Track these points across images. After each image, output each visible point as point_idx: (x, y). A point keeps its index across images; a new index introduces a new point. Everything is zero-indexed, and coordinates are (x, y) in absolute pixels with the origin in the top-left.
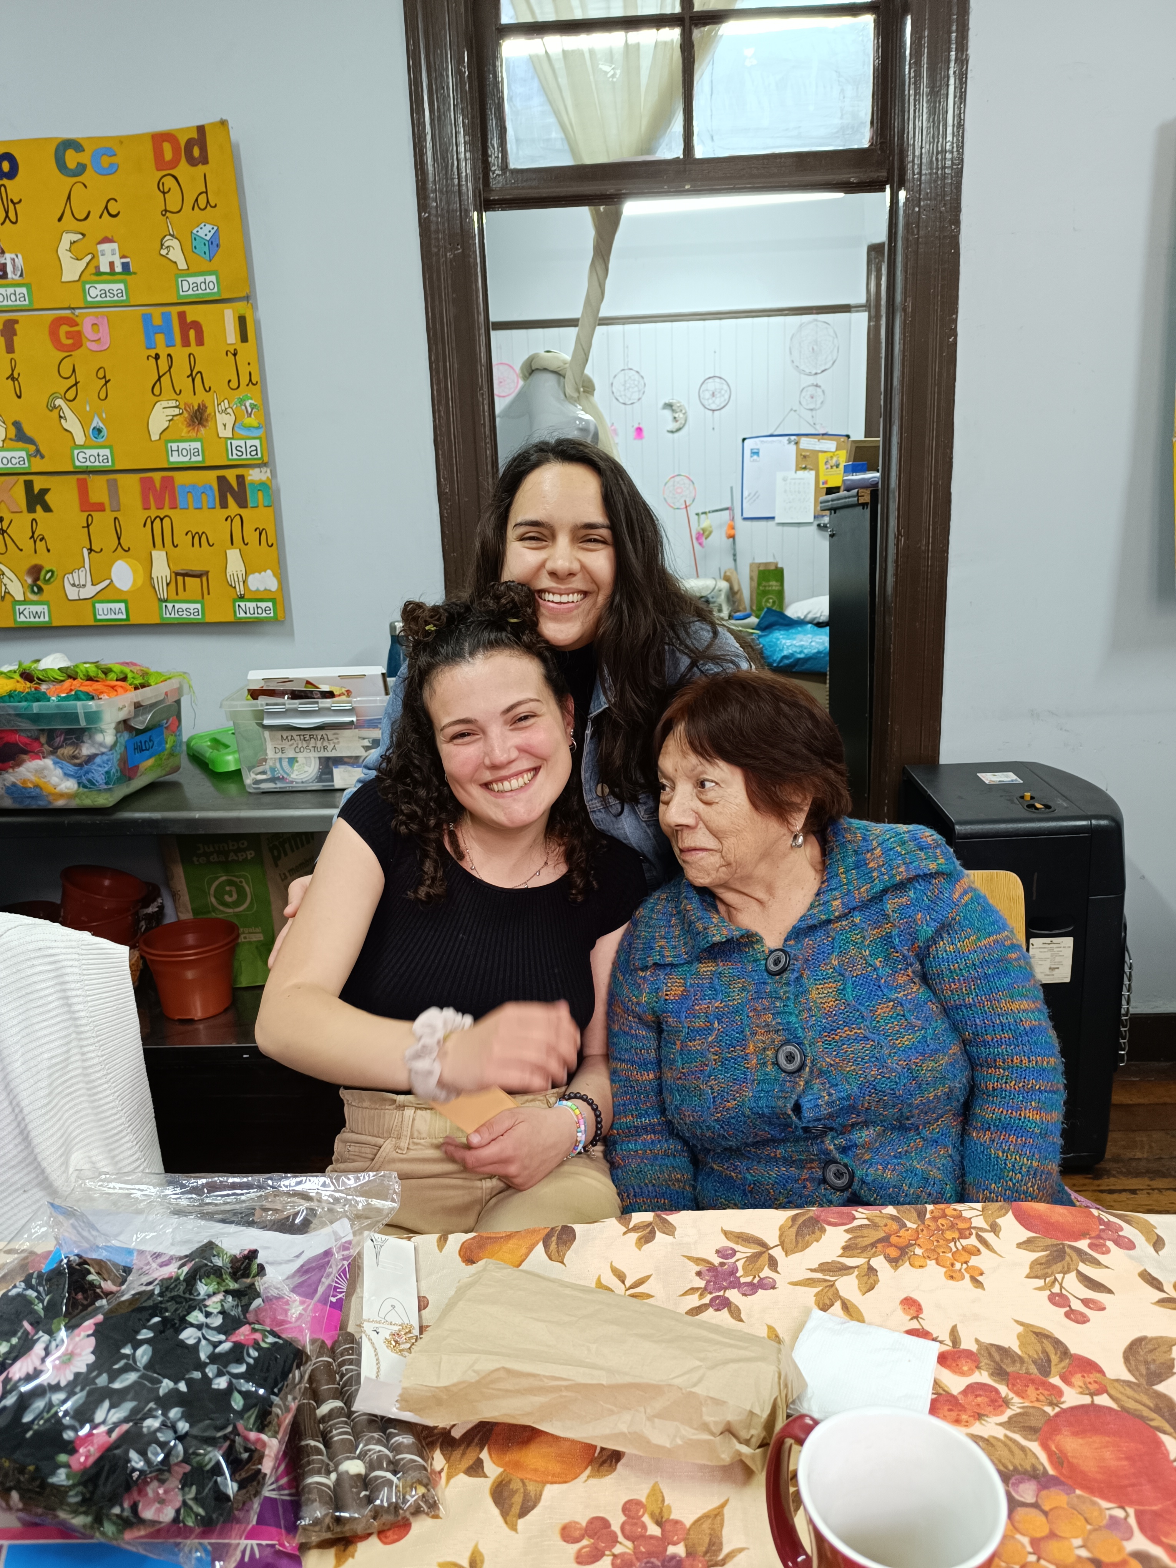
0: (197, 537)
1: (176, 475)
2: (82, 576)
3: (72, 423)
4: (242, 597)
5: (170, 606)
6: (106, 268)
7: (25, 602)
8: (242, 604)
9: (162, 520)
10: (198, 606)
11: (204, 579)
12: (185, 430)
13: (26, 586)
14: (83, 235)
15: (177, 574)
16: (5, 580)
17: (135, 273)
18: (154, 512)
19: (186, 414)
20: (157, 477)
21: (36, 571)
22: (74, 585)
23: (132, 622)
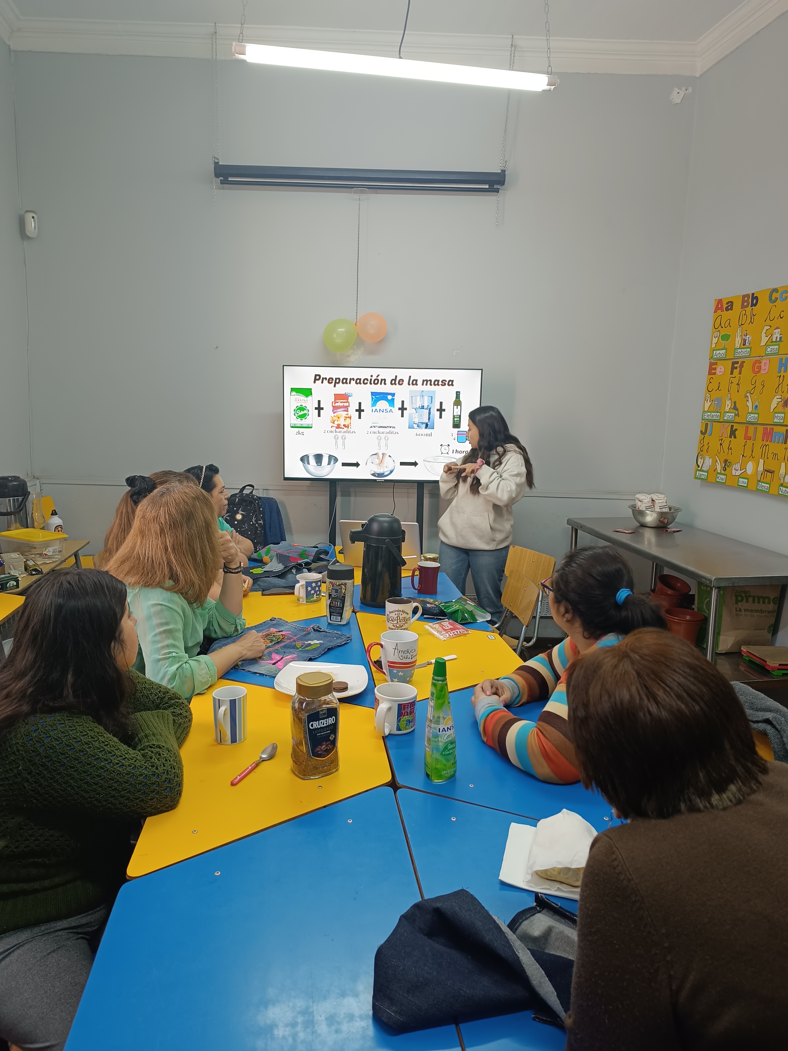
0: (775, 455)
1: (774, 427)
2: (738, 466)
3: (750, 404)
4: (782, 485)
5: (760, 484)
6: (774, 340)
7: (720, 473)
8: (781, 488)
9: (766, 446)
10: (768, 486)
11: (773, 474)
12: (781, 408)
13: (722, 467)
14: (771, 326)
15: (765, 470)
16: (717, 464)
17: (783, 341)
18: (765, 443)
19: (783, 402)
20: (769, 427)
21: (726, 461)
22: (735, 469)
23: (748, 488)
